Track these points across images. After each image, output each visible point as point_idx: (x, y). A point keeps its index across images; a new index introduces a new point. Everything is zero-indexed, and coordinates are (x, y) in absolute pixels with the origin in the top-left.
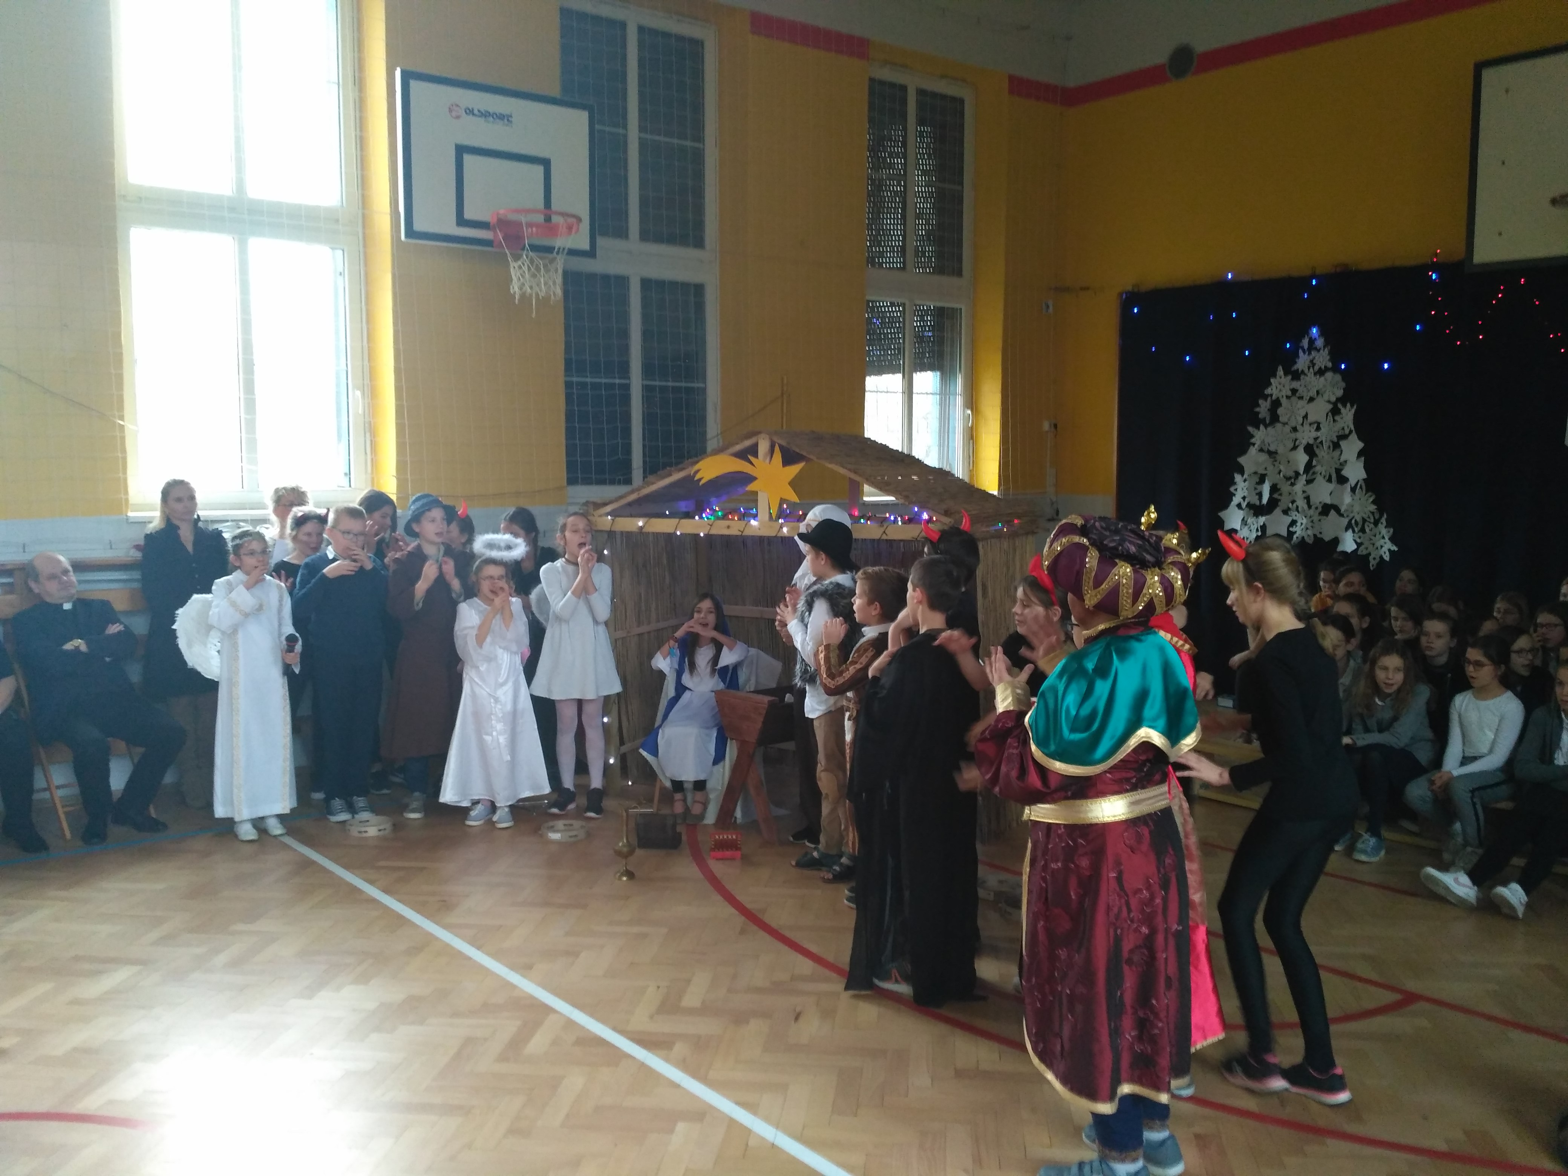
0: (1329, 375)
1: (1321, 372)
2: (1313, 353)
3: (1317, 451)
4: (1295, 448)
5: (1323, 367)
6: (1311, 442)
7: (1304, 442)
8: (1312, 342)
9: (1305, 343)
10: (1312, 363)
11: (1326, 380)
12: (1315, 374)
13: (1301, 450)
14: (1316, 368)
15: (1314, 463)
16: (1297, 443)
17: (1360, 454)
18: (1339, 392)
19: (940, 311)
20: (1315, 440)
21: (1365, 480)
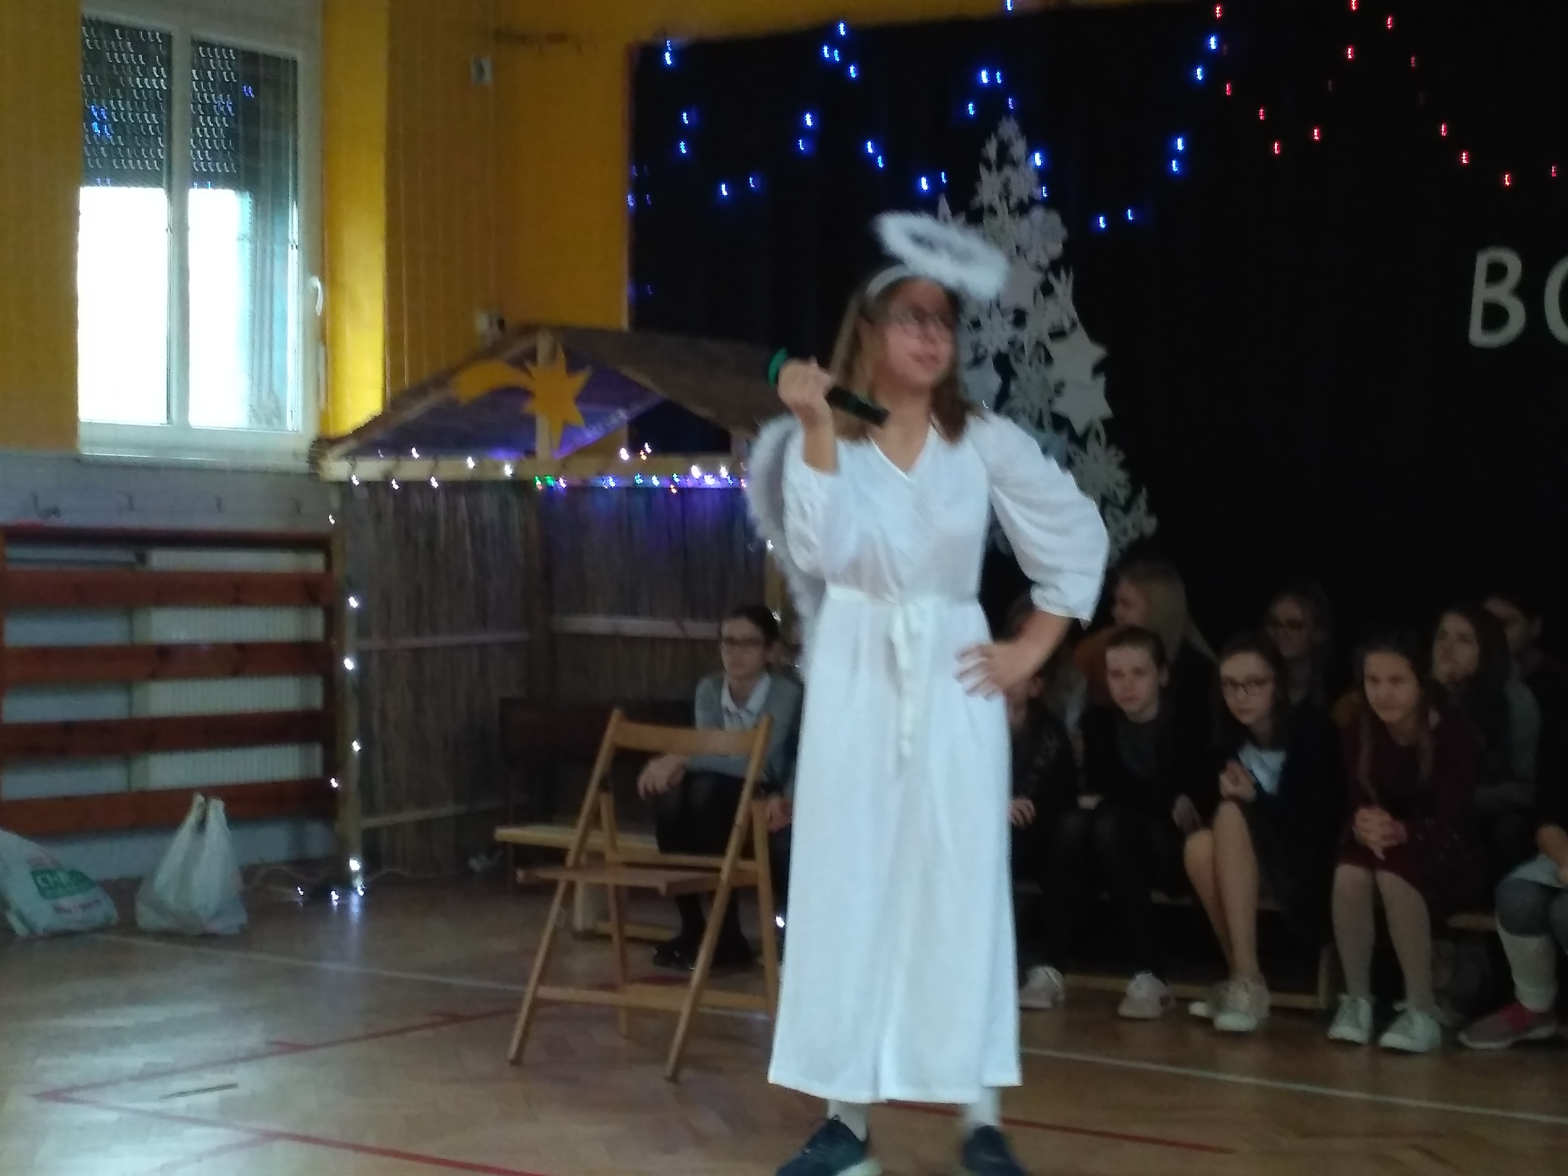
0: (1037, 214)
1: (1023, 209)
2: (1008, 171)
3: (1017, 367)
4: (977, 361)
5: (1026, 199)
6: (1004, 347)
7: (992, 350)
8: (1003, 149)
9: (991, 150)
10: (1006, 193)
11: (1032, 225)
12: (1011, 212)
13: (989, 363)
14: (1013, 201)
15: (1013, 387)
16: (981, 351)
17: (1098, 369)
18: (1056, 249)
19: (250, 58)
20: (1012, 343)
21: (1106, 423)
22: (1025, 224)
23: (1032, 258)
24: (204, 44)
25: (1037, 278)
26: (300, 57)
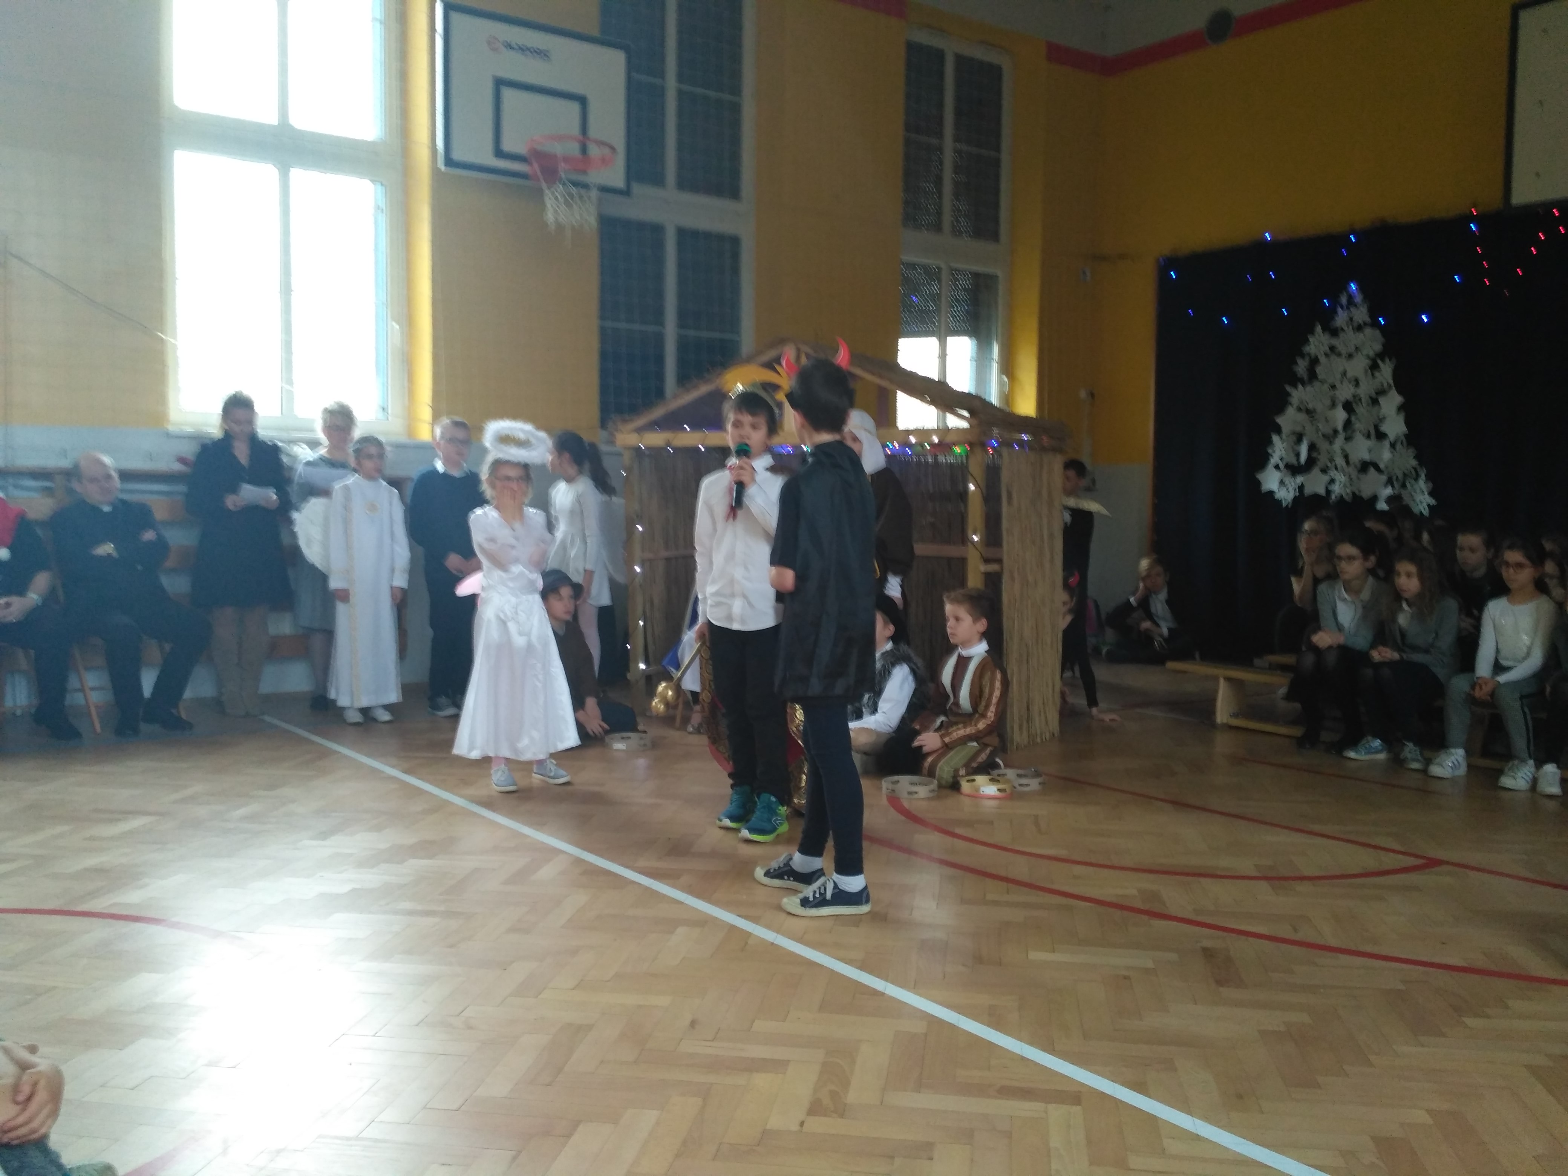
1: (1359, 328)
2: (1352, 309)
3: (1356, 408)
4: (1333, 405)
5: (1362, 324)
6: (1349, 397)
7: (1343, 400)
8: (1350, 298)
9: (1344, 300)
10: (1351, 320)
11: (1364, 335)
12: (1354, 330)
13: (1340, 407)
14: (1355, 325)
15: (1353, 419)
16: (1336, 400)
17: (1401, 408)
18: (1378, 347)
19: (976, 275)
20: (1354, 396)
21: (1406, 436)
22: (1361, 336)
23: (1365, 352)
24: (956, 270)
25: (1367, 362)
26: (1000, 273)
